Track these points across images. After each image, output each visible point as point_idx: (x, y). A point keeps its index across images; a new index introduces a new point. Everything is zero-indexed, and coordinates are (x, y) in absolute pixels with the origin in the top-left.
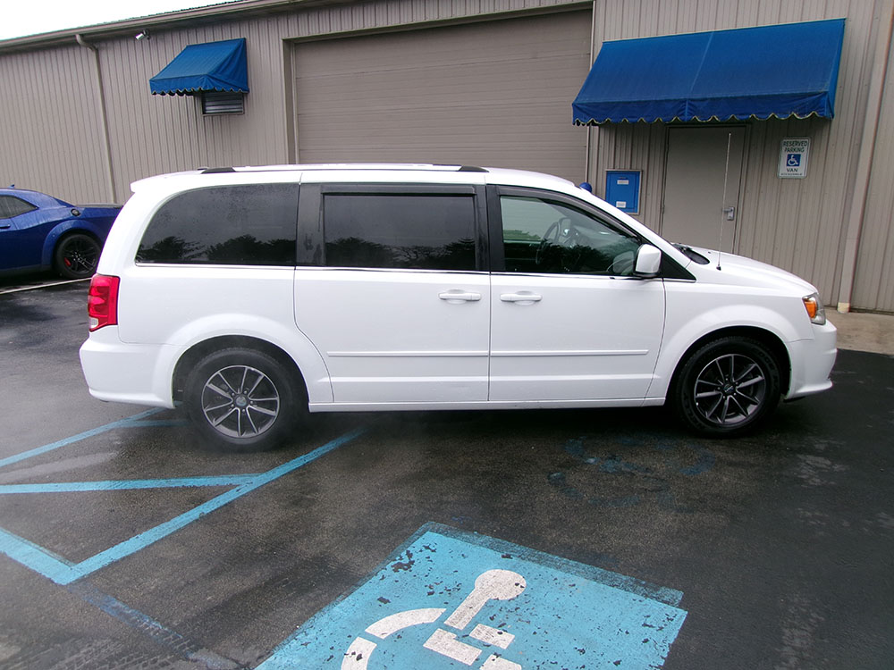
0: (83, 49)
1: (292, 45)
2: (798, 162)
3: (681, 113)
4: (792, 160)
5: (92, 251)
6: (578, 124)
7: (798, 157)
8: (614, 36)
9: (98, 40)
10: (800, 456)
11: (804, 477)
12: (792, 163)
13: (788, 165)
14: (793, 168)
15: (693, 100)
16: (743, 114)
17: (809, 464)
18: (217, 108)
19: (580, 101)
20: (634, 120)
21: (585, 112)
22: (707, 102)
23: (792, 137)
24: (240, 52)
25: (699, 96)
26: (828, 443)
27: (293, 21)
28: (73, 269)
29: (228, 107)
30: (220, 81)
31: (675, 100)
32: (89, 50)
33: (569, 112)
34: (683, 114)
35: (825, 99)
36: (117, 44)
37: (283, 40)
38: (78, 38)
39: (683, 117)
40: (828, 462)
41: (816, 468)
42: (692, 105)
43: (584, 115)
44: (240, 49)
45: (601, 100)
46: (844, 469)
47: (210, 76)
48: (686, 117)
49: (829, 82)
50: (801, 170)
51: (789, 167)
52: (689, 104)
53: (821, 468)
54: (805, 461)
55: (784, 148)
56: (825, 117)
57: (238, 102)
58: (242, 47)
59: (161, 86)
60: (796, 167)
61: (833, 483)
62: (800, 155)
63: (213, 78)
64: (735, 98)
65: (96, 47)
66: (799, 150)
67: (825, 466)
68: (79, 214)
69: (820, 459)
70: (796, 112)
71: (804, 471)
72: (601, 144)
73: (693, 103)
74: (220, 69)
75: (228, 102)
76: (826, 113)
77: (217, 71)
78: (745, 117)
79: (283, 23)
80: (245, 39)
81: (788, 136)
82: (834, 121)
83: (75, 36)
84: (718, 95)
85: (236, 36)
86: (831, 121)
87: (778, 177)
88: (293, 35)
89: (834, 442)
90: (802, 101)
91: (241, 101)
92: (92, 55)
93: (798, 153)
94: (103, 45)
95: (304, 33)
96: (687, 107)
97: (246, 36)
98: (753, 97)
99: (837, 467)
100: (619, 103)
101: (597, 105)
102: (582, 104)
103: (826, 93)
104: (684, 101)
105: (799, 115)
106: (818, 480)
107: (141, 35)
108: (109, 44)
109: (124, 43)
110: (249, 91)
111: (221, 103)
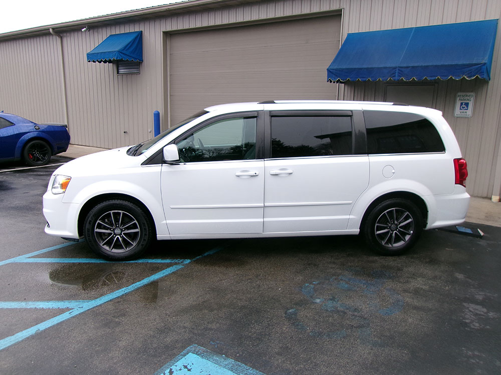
0: (54, 37)
1: (168, 35)
2: (467, 107)
3: (393, 75)
4: (464, 106)
5: (46, 150)
6: (331, 82)
7: (467, 105)
8: (354, 30)
9: (62, 31)
10: (465, 304)
11: (467, 321)
12: (463, 108)
13: (460, 109)
14: (464, 111)
15: (401, 67)
16: (432, 77)
17: (471, 311)
18: (125, 70)
19: (332, 67)
20: (364, 79)
21: (335, 75)
22: (409, 69)
23: (464, 91)
24: (139, 39)
25: (405, 65)
26: (485, 295)
27: (169, 21)
28: (34, 160)
29: (131, 70)
30: (126, 55)
31: (390, 68)
32: (57, 37)
33: (325, 74)
34: (394, 76)
35: (485, 67)
36: (72, 34)
37: (163, 32)
38: (51, 30)
39: (394, 78)
40: (485, 310)
41: (476, 315)
42: (402, 71)
43: (334, 76)
44: (139, 37)
45: (344, 67)
46: (496, 316)
47: (120, 52)
48: (397, 78)
49: (487, 57)
50: (469, 112)
51: (461, 111)
52: (399, 70)
53: (480, 315)
54: (468, 308)
55: (458, 98)
56: (484, 79)
57: (136, 67)
58: (140, 36)
59: (93, 57)
60: (466, 111)
61: (488, 327)
62: (468, 103)
63: (122, 53)
64: (427, 67)
65: (61, 35)
66: (468, 100)
67: (482, 313)
68: (39, 129)
69: (479, 307)
70: (466, 75)
71: (467, 316)
72: (346, 94)
73: (400, 69)
74: (126, 48)
75: (131, 67)
76: (485, 76)
77: (124, 49)
78: (433, 78)
79: (163, 22)
80: (142, 31)
81: (461, 91)
82: (490, 82)
83: (49, 29)
84: (416, 65)
85: (137, 30)
86: (488, 82)
87: (454, 117)
88: (169, 29)
89: (489, 294)
90: (470, 68)
91: (138, 67)
92: (59, 40)
93: (468, 102)
94: (65, 34)
95: (174, 28)
97: (143, 30)
98: (439, 65)
99: (491, 314)
100: (355, 69)
101: (342, 70)
102: (333, 69)
103: (485, 64)
104: (395, 68)
105: (468, 77)
106: (477, 325)
107: (85, 29)
108: (68, 34)
109: (76, 34)
110: (143, 61)
111: (127, 68)
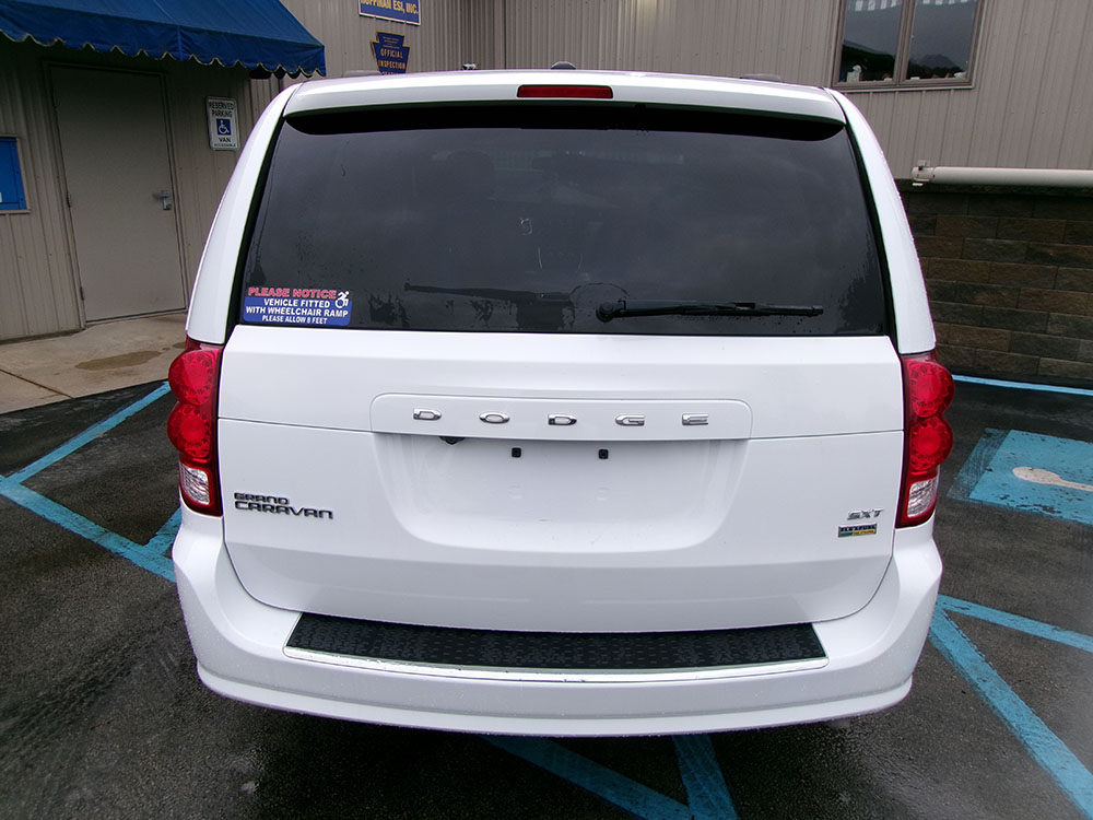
2: (229, 129)
3: (172, 46)
4: (222, 126)
12: (223, 130)
13: (219, 133)
15: (186, 29)
23: (216, 96)
34: (175, 50)
39: (176, 53)
42: (188, 38)
48: (181, 54)
50: (234, 140)
51: (221, 136)
55: (211, 112)
60: (228, 136)
62: (229, 121)
66: (227, 114)
73: (187, 34)
81: (212, 96)
87: (212, 149)
93: (227, 118)
96: (179, 37)
103: (323, 48)
104: (174, 28)
